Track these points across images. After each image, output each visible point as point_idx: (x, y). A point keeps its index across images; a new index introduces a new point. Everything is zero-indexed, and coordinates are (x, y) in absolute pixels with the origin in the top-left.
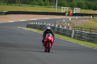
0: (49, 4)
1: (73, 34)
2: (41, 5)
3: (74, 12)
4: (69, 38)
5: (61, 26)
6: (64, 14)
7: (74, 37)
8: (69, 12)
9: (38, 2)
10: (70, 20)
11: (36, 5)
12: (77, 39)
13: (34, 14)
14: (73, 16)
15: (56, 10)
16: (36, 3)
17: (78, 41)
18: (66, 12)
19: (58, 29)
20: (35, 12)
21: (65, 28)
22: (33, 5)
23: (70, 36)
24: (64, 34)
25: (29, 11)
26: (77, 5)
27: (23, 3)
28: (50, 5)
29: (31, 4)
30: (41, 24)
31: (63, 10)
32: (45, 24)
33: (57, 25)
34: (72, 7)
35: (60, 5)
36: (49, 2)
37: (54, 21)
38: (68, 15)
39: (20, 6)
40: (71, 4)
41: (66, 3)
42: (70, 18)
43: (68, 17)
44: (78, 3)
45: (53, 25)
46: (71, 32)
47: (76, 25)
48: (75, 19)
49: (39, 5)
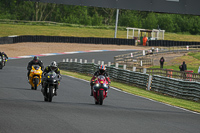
0: (101, 21)
1: (150, 82)
2: (84, 23)
4: (143, 92)
5: (125, 66)
6: (131, 42)
7: (153, 90)
9: (79, 17)
10: (144, 53)
11: (75, 23)
12: (158, 94)
15: (116, 34)
18: (135, 38)
19: (121, 72)
20: (73, 38)
21: (134, 69)
22: (69, 23)
23: (144, 87)
24: (131, 84)
26: (158, 23)
27: (48, 20)
28: (104, 23)
29: (64, 21)
30: (86, 62)
31: (131, 33)
32: (93, 62)
33: (117, 65)
34: (148, 27)
35: (124, 23)
37: (112, 56)
38: (141, 44)
39: (43, 24)
40: (146, 22)
41: (135, 19)
42: (144, 50)
43: (140, 48)
44: (160, 20)
45: (110, 64)
46: (146, 78)
47: (155, 65)
49: (82, 23)
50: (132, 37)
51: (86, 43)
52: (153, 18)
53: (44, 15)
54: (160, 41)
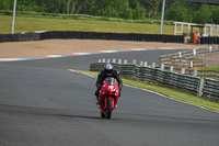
0: (144, 15)
1: (202, 87)
2: (124, 16)
3: (204, 35)
4: (193, 98)
5: (172, 68)
6: (180, 39)
7: (205, 96)
8: (192, 35)
9: (118, 9)
10: (195, 53)
11: (114, 16)
12: (211, 100)
13: (108, 39)
14: (202, 43)
15: (162, 30)
16: (114, 11)
17: (212, 104)
18: (185, 35)
19: (167, 74)
20: (111, 34)
21: (183, 71)
22: (106, 16)
23: (194, 93)
24: (179, 88)
25: (97, 30)
26: (212, 17)
27: (81, 12)
28: (147, 16)
29: (101, 14)
30: (126, 62)
31: (179, 28)
32: (134, 62)
33: (163, 66)
34: (200, 21)
35: (171, 17)
36: (144, 9)
37: (157, 56)
38: (190, 42)
39: (75, 18)
40: (198, 15)
42: (195, 49)
43: (190, 47)
44: (214, 13)
45: (154, 66)
46: (196, 82)
47: (208, 67)
48: (207, 51)
49: (122, 16)
50: (180, 33)
51: (126, 40)
52: (206, 10)
53: (76, 7)
54: (214, 38)
